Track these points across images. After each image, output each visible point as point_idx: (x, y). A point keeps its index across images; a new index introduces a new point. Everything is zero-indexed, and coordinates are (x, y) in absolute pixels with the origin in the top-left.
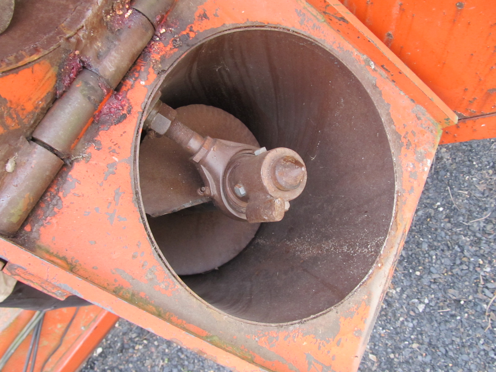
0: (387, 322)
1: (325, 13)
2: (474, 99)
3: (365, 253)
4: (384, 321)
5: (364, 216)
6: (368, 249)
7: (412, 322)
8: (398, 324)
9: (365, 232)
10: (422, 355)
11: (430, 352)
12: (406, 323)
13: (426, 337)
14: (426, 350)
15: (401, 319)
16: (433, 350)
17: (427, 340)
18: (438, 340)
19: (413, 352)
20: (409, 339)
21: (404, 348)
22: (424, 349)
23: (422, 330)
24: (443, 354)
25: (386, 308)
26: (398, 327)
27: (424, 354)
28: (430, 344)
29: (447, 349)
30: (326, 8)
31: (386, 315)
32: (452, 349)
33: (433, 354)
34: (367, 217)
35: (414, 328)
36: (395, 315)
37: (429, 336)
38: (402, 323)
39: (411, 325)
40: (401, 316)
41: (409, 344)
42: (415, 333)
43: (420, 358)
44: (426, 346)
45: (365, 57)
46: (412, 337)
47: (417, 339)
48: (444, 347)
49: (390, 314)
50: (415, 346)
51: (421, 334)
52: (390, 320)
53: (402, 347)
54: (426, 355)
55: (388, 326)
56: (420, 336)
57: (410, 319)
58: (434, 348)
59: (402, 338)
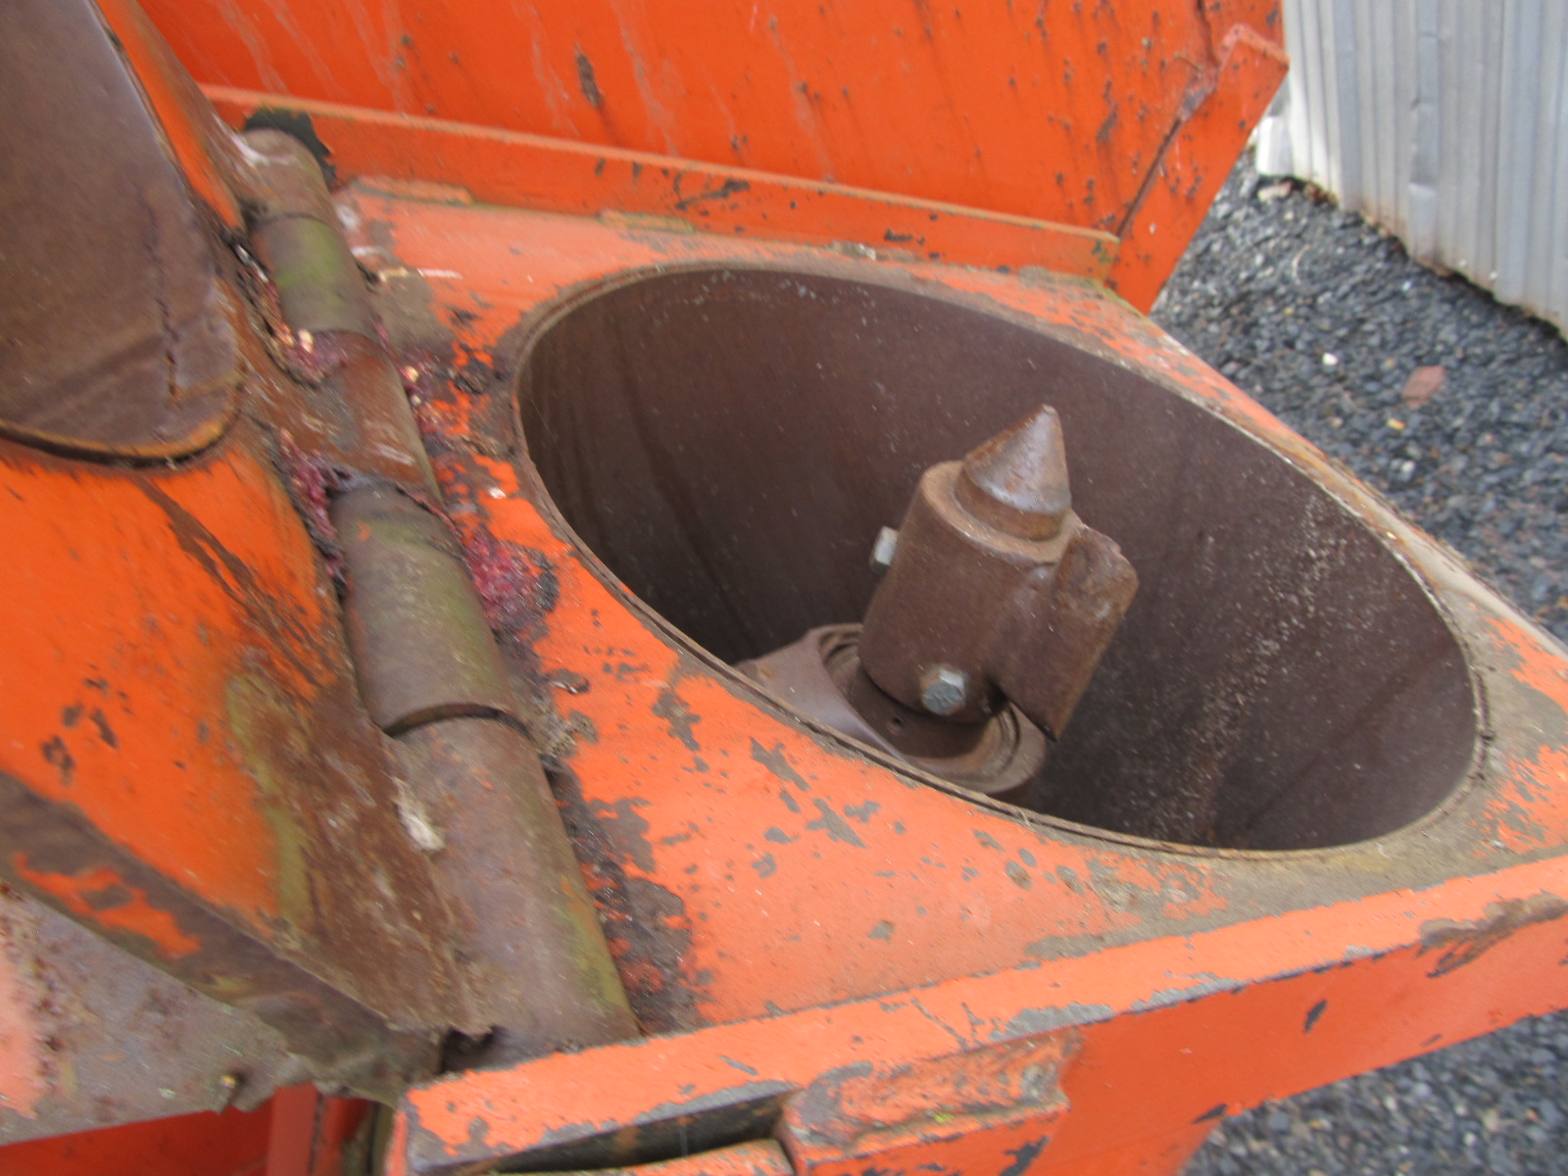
0: (1380, 1149)
1: (681, 206)
2: (1090, 185)
3: (1326, 575)
4: (1371, 1155)
5: (1208, 549)
6: (1320, 558)
7: (1415, 1080)
8: (1401, 1123)
9: (1258, 562)
10: (1529, 1123)
11: (1532, 1093)
12: (1409, 1100)
13: (1481, 1074)
14: (1519, 1098)
15: (1391, 1103)
16: (1531, 1080)
17: (1490, 1078)
18: (1506, 1048)
19: (1508, 1139)
20: (1463, 1125)
21: (1482, 1156)
22: (1514, 1103)
23: (1454, 1072)
24: (1553, 1064)
25: (1335, 1125)
26: (1410, 1129)
27: (1531, 1114)
28: (1507, 1077)
29: (1544, 1041)
30: (676, 189)
31: (1355, 1137)
32: (1552, 1027)
33: (1540, 1088)
34: (1218, 540)
35: (1436, 1088)
36: (1368, 1114)
37: (1481, 1064)
38: (1404, 1108)
39: (1422, 1090)
40: (1380, 1099)
41: (1477, 1133)
42: (1453, 1095)
43: (1536, 1134)
44: (1507, 1096)
45: (838, 246)
46: (1461, 1110)
47: (1475, 1102)
48: (1536, 1045)
49: (1358, 1124)
50: (1491, 1121)
51: (1465, 1080)
52: (1376, 1136)
53: (1476, 1161)
54: (1536, 1110)
55: (1390, 1153)
56: (1470, 1089)
57: (1404, 1082)
58: (1524, 1075)
59: (1449, 1141)
